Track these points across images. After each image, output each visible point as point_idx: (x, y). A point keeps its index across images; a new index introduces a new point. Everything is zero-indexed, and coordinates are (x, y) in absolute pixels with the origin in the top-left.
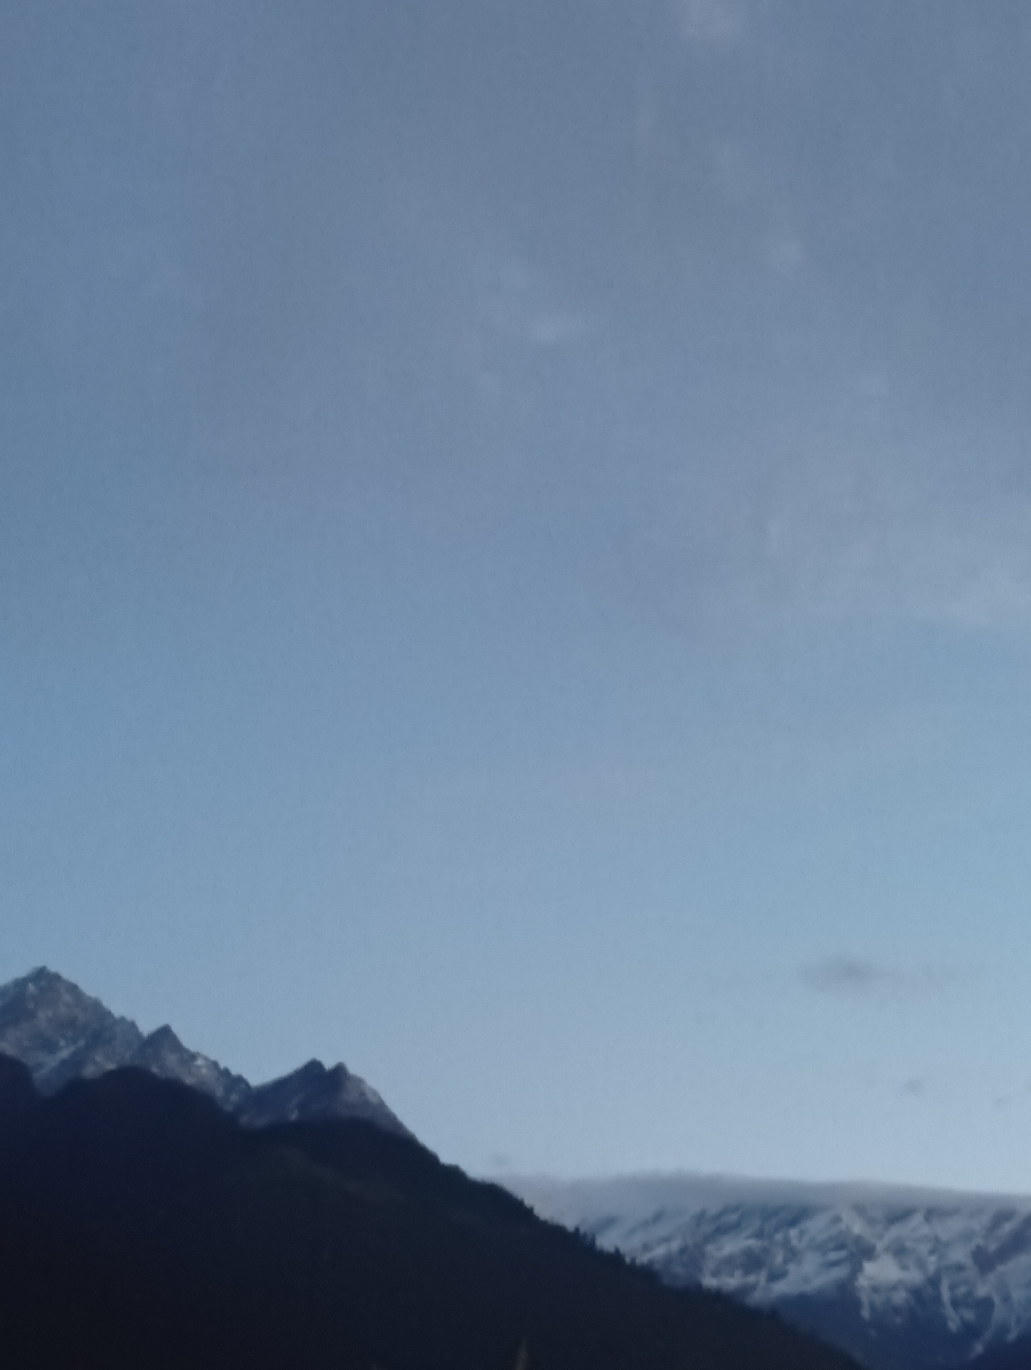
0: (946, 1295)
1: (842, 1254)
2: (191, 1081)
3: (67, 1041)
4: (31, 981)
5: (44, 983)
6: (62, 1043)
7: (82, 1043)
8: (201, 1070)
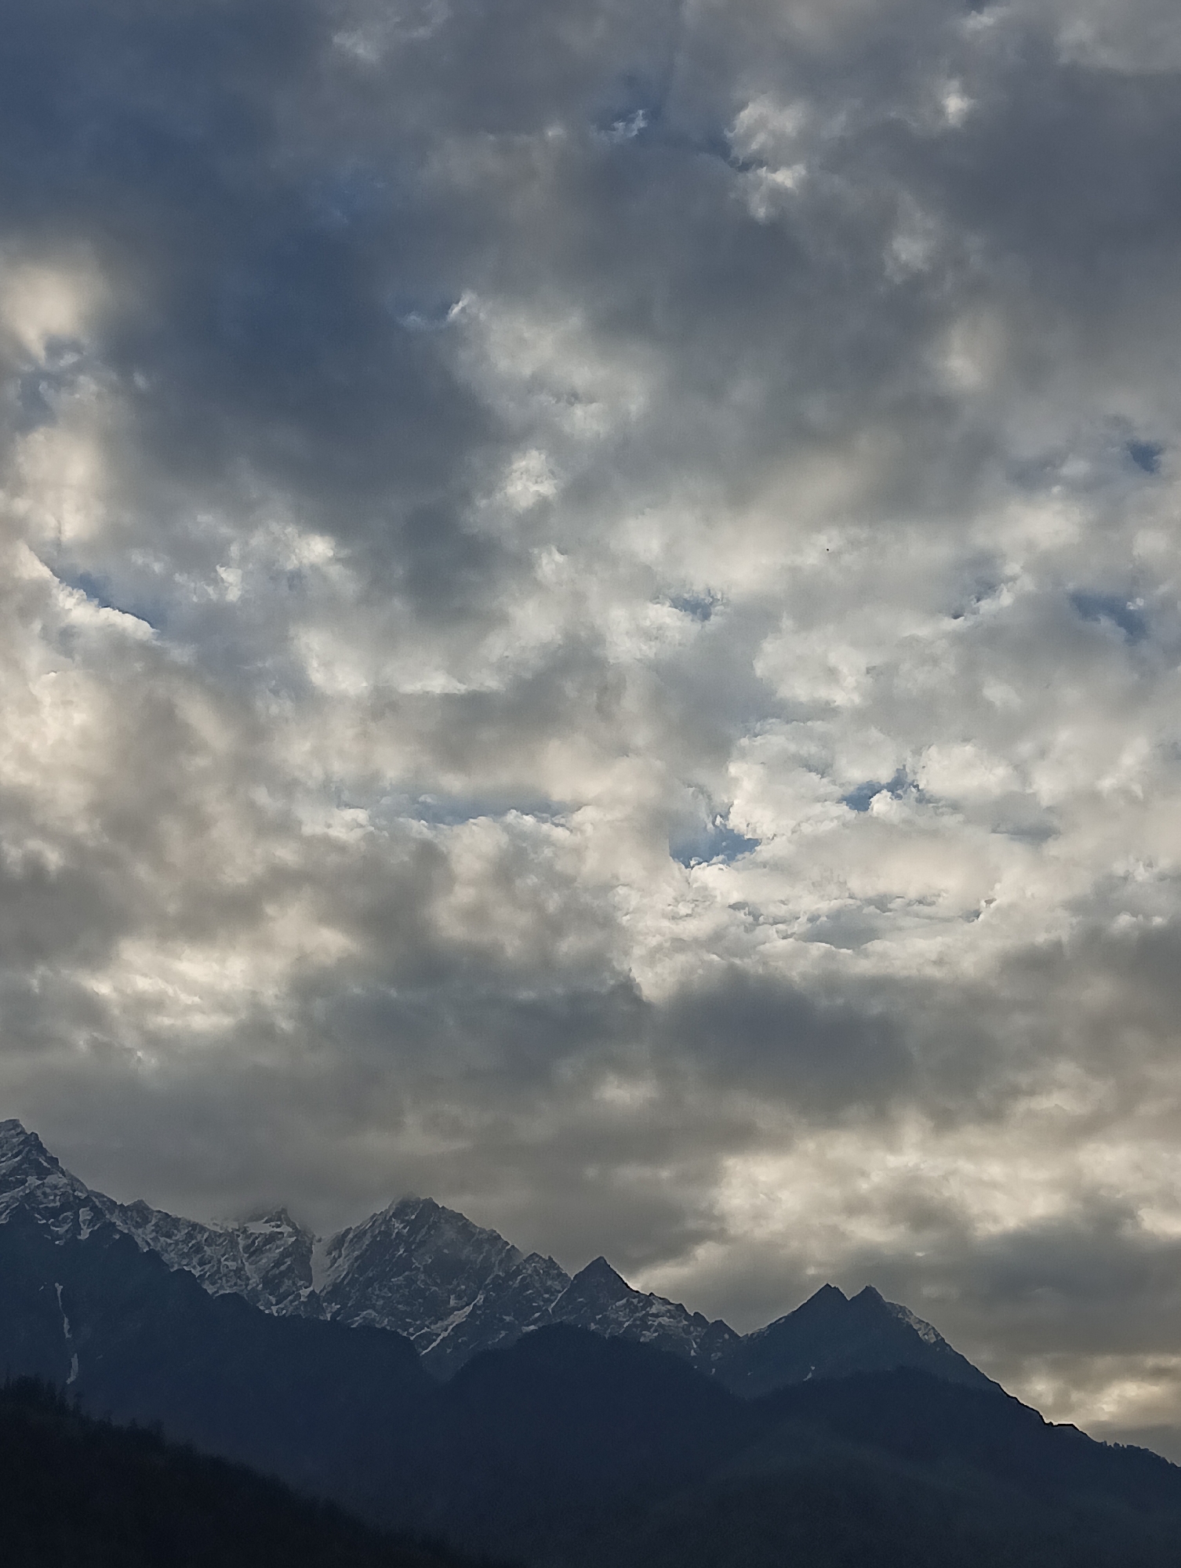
2: (648, 1336)
3: (459, 1297)
4: (394, 1216)
5: (413, 1217)
6: (452, 1302)
7: (480, 1298)
8: (660, 1319)
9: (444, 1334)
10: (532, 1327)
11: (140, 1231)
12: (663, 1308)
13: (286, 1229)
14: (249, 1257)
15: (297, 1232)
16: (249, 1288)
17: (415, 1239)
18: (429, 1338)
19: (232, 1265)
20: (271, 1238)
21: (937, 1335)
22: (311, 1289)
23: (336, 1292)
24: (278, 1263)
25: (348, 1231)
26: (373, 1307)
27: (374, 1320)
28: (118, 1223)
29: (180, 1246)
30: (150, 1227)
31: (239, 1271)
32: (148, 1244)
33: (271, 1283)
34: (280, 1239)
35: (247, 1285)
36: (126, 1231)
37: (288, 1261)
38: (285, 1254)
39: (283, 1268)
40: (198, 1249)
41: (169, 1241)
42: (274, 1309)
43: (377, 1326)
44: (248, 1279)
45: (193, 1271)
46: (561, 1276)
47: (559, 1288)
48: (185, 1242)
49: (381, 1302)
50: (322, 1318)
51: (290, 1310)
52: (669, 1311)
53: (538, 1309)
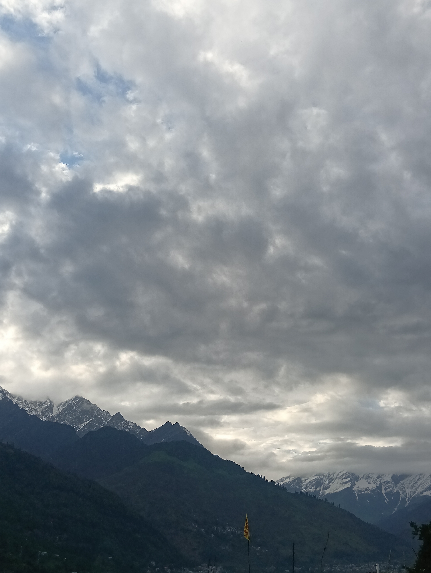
0: (384, 492)
2: (128, 430)
3: (86, 419)
4: (73, 400)
5: (78, 400)
6: (84, 420)
7: (91, 419)
8: (131, 427)
9: (82, 427)
10: (102, 427)
11: (14, 399)
12: (132, 424)
13: (48, 401)
14: (39, 407)
15: (51, 402)
16: (38, 414)
17: (77, 405)
18: (79, 428)
19: (35, 408)
20: (45, 403)
21: (191, 434)
22: (52, 415)
23: (58, 416)
24: (45, 409)
25: (62, 403)
26: (66, 420)
27: (66, 423)
28: (9, 397)
29: (23, 403)
30: (16, 398)
31: (36, 410)
32: (15, 402)
33: (43, 413)
34: (47, 403)
35: (37, 413)
36: (11, 399)
37: (48, 408)
38: (47, 407)
39: (46, 410)
40: (27, 404)
41: (21, 402)
42: (43, 419)
43: (67, 424)
44: (38, 412)
45: (25, 409)
46: (110, 416)
47: (109, 418)
48: (24, 402)
49: (68, 419)
50: (54, 422)
51: (47, 419)
52: (133, 425)
53: (104, 423)
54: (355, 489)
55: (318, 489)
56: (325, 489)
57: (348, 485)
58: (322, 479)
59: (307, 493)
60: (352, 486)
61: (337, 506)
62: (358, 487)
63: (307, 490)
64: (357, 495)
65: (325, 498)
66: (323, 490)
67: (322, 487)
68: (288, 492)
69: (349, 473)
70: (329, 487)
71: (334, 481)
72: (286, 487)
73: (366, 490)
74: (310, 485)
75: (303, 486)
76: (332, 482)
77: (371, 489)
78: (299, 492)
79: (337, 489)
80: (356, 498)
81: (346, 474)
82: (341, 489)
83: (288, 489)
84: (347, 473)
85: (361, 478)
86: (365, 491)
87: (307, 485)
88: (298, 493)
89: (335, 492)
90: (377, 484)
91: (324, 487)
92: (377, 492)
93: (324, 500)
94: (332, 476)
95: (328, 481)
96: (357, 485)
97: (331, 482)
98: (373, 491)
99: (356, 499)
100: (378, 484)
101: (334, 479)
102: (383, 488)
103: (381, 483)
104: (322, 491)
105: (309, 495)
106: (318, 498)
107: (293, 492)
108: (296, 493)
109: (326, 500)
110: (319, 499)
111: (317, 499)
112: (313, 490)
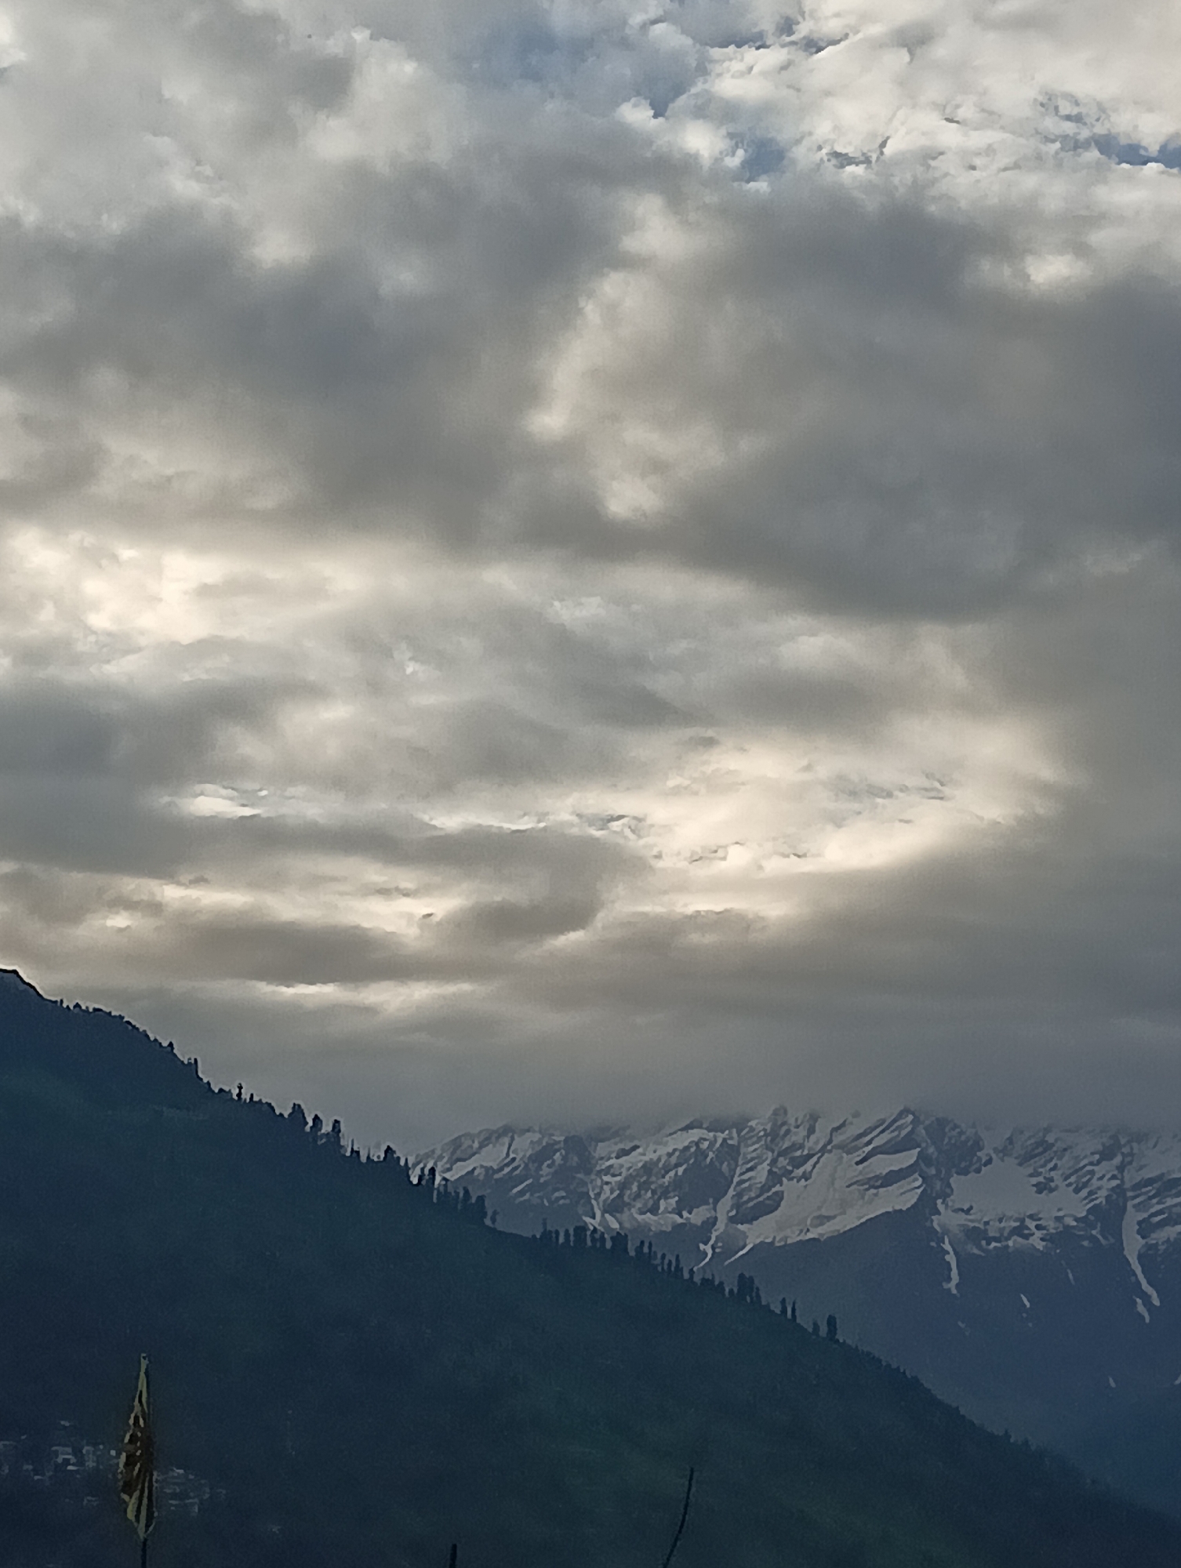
0: (1133, 1246)
1: (909, 1157)
54: (946, 1219)
55: (697, 1216)
56: (747, 1214)
57: (902, 1198)
58: (730, 1152)
59: (620, 1239)
60: (926, 1205)
61: (816, 1327)
62: (968, 1211)
63: (625, 1217)
64: (951, 1258)
65: (742, 1276)
66: (732, 1220)
67: (726, 1204)
68: (493, 1230)
69: (916, 1121)
70: (772, 1205)
71: (808, 1166)
72: (481, 1199)
73: (1020, 1231)
74: (645, 1186)
75: (598, 1195)
76: (800, 1172)
77: (1052, 1226)
78: (571, 1232)
79: (829, 1218)
80: (949, 1279)
81: (895, 1121)
82: (849, 1221)
83: (495, 1213)
84: (901, 1115)
85: (995, 1150)
86: (1008, 1239)
87: (623, 1186)
88: (561, 1240)
89: (810, 1236)
90: (1091, 1193)
91: (737, 1206)
92: (1086, 1243)
93: (731, 1285)
94: (799, 1135)
95: (774, 1162)
96: (958, 1199)
97: (788, 1174)
98: (1063, 1237)
99: (946, 1286)
100: (1103, 1193)
101: (810, 1156)
102: (1132, 1218)
103: (1120, 1190)
104: (720, 1226)
105: (632, 1253)
106: (691, 1271)
107: (530, 1229)
108: (548, 1236)
109: (746, 1284)
110: (697, 1279)
111: (686, 1276)
112: (665, 1218)
